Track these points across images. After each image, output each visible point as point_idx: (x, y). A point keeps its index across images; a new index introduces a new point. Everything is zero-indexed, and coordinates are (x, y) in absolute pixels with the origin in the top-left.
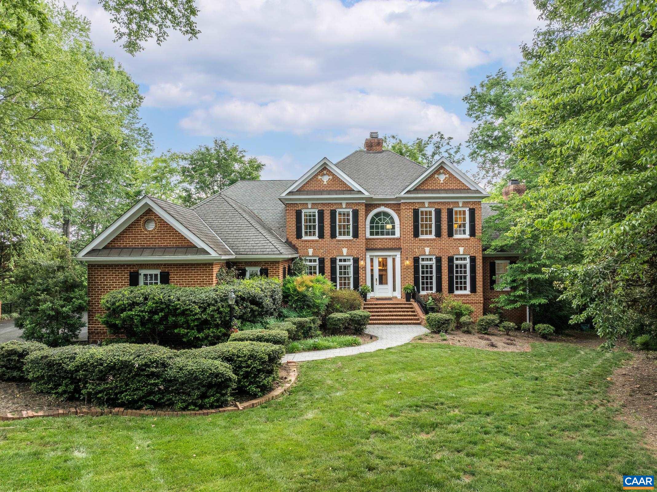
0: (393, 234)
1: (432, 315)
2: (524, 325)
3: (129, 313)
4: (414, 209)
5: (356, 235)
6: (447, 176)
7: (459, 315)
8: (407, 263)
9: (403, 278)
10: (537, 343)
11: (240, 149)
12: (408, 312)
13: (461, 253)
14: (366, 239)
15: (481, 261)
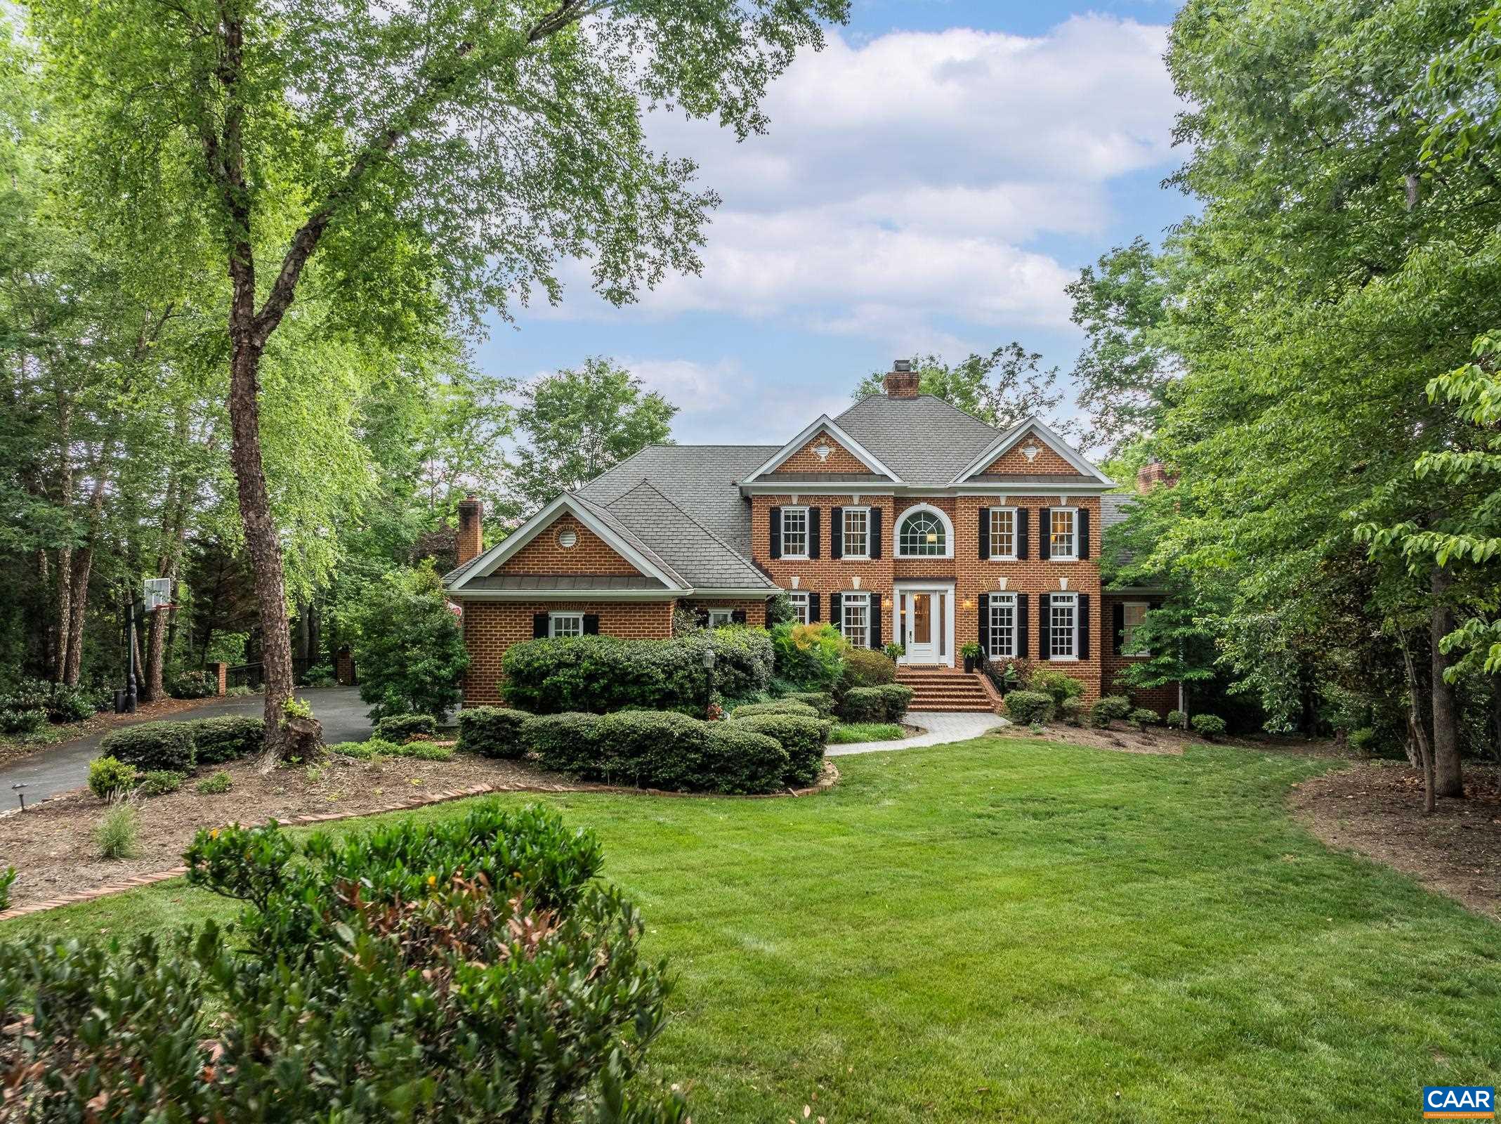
0: (942, 551)
1: (1016, 695)
2: (1173, 715)
3: (555, 678)
4: (981, 509)
5: (876, 553)
6: (1041, 450)
7: (1060, 695)
8: (968, 604)
9: (958, 633)
10: (1194, 746)
11: (632, 378)
12: (969, 690)
13: (1064, 587)
14: (895, 561)
15: (1099, 604)
